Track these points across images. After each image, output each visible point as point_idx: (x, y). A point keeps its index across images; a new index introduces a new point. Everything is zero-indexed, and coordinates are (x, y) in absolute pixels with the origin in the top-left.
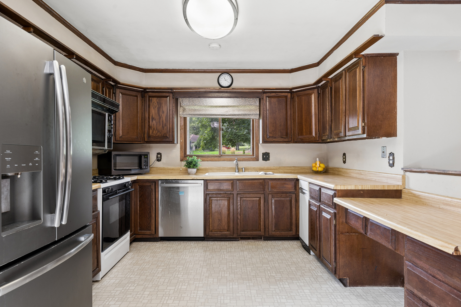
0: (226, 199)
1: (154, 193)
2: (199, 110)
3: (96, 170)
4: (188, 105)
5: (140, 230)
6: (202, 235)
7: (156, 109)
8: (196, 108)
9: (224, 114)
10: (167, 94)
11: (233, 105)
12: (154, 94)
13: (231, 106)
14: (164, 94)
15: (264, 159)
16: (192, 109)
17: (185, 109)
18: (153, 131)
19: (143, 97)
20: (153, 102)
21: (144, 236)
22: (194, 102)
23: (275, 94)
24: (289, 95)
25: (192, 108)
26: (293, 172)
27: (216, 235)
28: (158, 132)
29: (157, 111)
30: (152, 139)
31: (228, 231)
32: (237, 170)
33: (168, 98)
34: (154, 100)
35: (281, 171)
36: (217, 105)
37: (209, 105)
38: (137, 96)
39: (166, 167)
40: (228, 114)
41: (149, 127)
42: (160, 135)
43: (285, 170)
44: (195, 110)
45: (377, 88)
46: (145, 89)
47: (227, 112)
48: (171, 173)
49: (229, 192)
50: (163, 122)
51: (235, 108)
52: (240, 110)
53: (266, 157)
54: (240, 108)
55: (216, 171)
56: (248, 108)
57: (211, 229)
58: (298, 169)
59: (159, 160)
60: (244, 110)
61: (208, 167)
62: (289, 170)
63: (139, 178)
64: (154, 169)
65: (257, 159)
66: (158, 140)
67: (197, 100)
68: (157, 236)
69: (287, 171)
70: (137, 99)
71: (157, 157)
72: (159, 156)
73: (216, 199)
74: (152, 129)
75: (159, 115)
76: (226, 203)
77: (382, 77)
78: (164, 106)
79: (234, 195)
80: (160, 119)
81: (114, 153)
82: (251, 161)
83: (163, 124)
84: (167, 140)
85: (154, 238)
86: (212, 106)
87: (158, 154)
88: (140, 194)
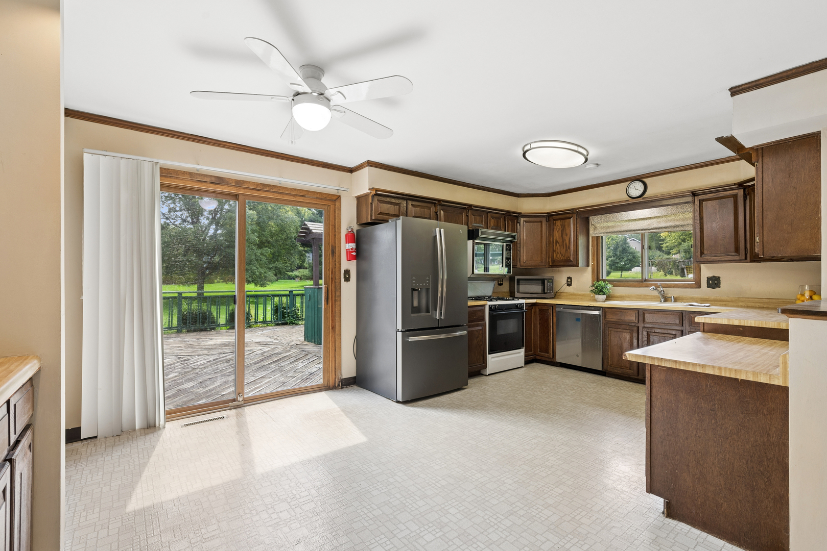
0: (628, 331)
1: (551, 317)
2: (613, 227)
3: (508, 292)
4: (599, 223)
5: (540, 352)
6: (599, 367)
7: (560, 232)
8: (609, 224)
9: (645, 228)
10: (570, 215)
11: (659, 215)
12: (558, 217)
13: (655, 217)
14: (568, 215)
15: (709, 286)
16: (604, 227)
17: (596, 227)
18: (557, 255)
19: (548, 221)
20: (556, 225)
21: (544, 359)
22: (606, 218)
23: (715, 194)
24: (741, 192)
25: (605, 225)
26: (765, 306)
27: (616, 371)
28: (562, 255)
29: (560, 235)
30: (556, 264)
31: (630, 369)
32: (663, 300)
33: (572, 219)
34: (558, 223)
35: (741, 304)
36: (635, 218)
37: (626, 219)
38: (541, 222)
39: (576, 292)
40: (650, 228)
41: (554, 251)
42: (564, 259)
43: (749, 303)
44: (608, 227)
45: (779, 188)
46: (548, 213)
47: (649, 225)
48: (582, 299)
49: (633, 324)
50: (566, 244)
51: (661, 219)
52: (669, 221)
53: (714, 282)
54: (668, 218)
55: (635, 299)
56: (681, 216)
57: (610, 363)
58: (776, 303)
59: (569, 285)
60: (674, 220)
61: (624, 294)
62: (757, 302)
63: (538, 302)
64: (564, 294)
65: (698, 285)
66: (562, 263)
67: (610, 216)
68: (554, 361)
69: (753, 304)
70: (542, 224)
71: (567, 281)
72: (569, 280)
73: (615, 330)
74: (556, 253)
75: (563, 238)
76: (628, 337)
77: (790, 170)
78: (567, 228)
79: (640, 328)
80: (563, 241)
81: (517, 277)
82: (688, 288)
83: (566, 247)
84: (571, 263)
85: (552, 362)
86: (629, 221)
87: (569, 278)
88: (539, 316)
